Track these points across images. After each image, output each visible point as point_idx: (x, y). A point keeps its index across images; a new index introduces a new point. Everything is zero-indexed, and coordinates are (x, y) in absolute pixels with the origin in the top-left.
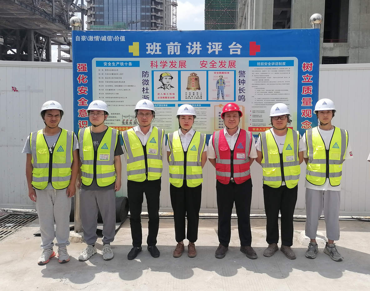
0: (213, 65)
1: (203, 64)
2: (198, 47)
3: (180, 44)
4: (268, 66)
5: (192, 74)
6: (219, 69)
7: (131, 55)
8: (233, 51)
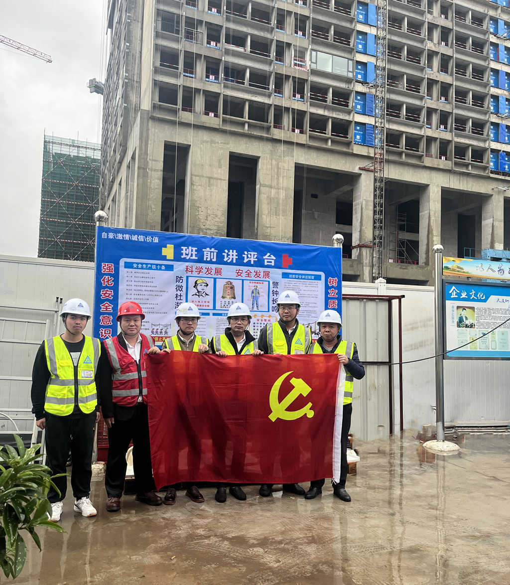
0: (248, 275)
1: (238, 272)
2: (235, 255)
3: (217, 251)
4: (298, 278)
5: (227, 283)
6: (254, 279)
7: (164, 258)
8: (268, 262)
